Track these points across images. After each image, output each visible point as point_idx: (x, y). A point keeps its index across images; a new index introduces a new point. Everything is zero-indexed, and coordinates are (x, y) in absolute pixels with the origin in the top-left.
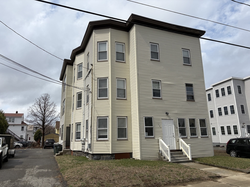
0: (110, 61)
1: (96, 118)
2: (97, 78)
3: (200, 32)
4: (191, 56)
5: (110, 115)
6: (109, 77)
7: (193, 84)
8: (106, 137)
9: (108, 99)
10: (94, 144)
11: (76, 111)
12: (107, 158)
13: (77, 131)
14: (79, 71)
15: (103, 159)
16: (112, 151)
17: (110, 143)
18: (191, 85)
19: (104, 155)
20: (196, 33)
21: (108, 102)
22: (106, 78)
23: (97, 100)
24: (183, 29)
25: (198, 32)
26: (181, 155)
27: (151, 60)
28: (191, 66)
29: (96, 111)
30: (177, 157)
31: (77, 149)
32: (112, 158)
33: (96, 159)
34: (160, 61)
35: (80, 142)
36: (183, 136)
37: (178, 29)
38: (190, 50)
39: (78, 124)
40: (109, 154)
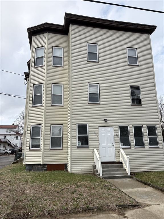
0: (45, 66)
1: (30, 127)
2: (33, 84)
3: (149, 28)
4: (138, 56)
5: (43, 123)
6: (44, 83)
7: (141, 87)
8: (38, 146)
9: (42, 106)
10: (26, 154)
12: (39, 169)
15: (35, 170)
16: (43, 162)
17: (42, 152)
18: (138, 88)
19: (36, 166)
20: (145, 28)
21: (42, 109)
22: (41, 84)
23: (31, 107)
24: (128, 25)
25: (147, 27)
26: (118, 169)
27: (88, 61)
28: (138, 66)
29: (30, 119)
30: (114, 171)
32: (43, 170)
33: (28, 170)
34: (99, 62)
36: (125, 146)
37: (122, 25)
38: (137, 48)
40: (40, 165)
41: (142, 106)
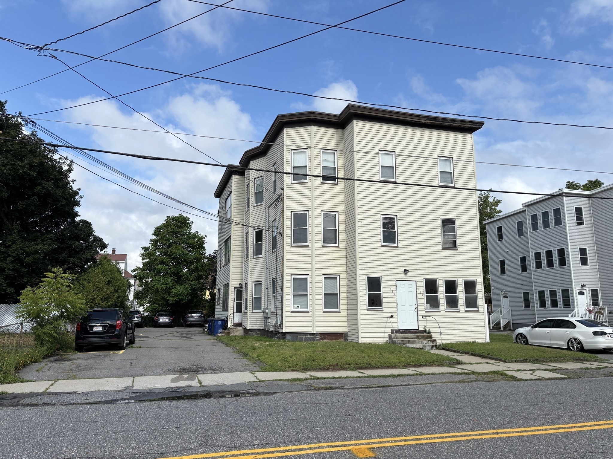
0: (311, 183)
1: (290, 277)
2: (290, 211)
3: (472, 125)
4: (454, 170)
5: (312, 272)
6: (310, 210)
7: (457, 220)
9: (308, 246)
10: (287, 318)
11: (253, 261)
12: (307, 340)
13: (255, 296)
14: (256, 191)
15: (301, 341)
16: (315, 329)
17: (312, 316)
18: (452, 222)
19: (303, 336)
21: (309, 251)
22: (305, 212)
23: (290, 247)
29: (289, 265)
31: (256, 326)
32: (315, 340)
34: (397, 182)
35: (261, 315)
36: (433, 308)
37: (431, 122)
38: (454, 157)
39: (258, 285)
40: (310, 334)
41: (457, 250)
